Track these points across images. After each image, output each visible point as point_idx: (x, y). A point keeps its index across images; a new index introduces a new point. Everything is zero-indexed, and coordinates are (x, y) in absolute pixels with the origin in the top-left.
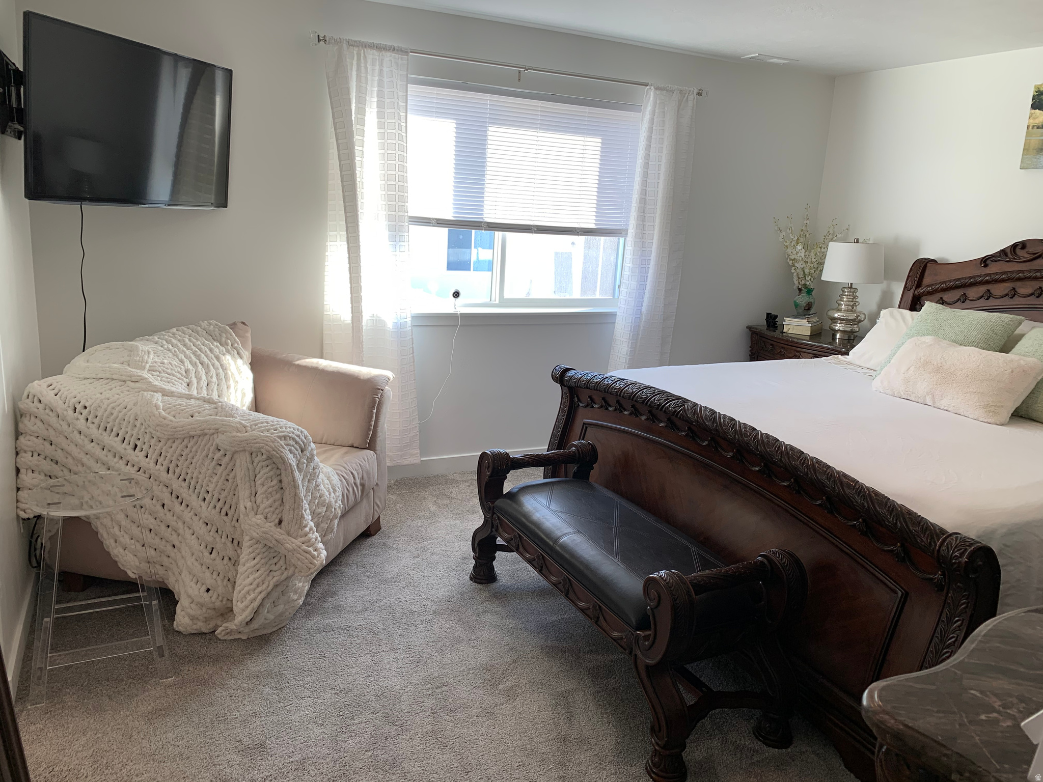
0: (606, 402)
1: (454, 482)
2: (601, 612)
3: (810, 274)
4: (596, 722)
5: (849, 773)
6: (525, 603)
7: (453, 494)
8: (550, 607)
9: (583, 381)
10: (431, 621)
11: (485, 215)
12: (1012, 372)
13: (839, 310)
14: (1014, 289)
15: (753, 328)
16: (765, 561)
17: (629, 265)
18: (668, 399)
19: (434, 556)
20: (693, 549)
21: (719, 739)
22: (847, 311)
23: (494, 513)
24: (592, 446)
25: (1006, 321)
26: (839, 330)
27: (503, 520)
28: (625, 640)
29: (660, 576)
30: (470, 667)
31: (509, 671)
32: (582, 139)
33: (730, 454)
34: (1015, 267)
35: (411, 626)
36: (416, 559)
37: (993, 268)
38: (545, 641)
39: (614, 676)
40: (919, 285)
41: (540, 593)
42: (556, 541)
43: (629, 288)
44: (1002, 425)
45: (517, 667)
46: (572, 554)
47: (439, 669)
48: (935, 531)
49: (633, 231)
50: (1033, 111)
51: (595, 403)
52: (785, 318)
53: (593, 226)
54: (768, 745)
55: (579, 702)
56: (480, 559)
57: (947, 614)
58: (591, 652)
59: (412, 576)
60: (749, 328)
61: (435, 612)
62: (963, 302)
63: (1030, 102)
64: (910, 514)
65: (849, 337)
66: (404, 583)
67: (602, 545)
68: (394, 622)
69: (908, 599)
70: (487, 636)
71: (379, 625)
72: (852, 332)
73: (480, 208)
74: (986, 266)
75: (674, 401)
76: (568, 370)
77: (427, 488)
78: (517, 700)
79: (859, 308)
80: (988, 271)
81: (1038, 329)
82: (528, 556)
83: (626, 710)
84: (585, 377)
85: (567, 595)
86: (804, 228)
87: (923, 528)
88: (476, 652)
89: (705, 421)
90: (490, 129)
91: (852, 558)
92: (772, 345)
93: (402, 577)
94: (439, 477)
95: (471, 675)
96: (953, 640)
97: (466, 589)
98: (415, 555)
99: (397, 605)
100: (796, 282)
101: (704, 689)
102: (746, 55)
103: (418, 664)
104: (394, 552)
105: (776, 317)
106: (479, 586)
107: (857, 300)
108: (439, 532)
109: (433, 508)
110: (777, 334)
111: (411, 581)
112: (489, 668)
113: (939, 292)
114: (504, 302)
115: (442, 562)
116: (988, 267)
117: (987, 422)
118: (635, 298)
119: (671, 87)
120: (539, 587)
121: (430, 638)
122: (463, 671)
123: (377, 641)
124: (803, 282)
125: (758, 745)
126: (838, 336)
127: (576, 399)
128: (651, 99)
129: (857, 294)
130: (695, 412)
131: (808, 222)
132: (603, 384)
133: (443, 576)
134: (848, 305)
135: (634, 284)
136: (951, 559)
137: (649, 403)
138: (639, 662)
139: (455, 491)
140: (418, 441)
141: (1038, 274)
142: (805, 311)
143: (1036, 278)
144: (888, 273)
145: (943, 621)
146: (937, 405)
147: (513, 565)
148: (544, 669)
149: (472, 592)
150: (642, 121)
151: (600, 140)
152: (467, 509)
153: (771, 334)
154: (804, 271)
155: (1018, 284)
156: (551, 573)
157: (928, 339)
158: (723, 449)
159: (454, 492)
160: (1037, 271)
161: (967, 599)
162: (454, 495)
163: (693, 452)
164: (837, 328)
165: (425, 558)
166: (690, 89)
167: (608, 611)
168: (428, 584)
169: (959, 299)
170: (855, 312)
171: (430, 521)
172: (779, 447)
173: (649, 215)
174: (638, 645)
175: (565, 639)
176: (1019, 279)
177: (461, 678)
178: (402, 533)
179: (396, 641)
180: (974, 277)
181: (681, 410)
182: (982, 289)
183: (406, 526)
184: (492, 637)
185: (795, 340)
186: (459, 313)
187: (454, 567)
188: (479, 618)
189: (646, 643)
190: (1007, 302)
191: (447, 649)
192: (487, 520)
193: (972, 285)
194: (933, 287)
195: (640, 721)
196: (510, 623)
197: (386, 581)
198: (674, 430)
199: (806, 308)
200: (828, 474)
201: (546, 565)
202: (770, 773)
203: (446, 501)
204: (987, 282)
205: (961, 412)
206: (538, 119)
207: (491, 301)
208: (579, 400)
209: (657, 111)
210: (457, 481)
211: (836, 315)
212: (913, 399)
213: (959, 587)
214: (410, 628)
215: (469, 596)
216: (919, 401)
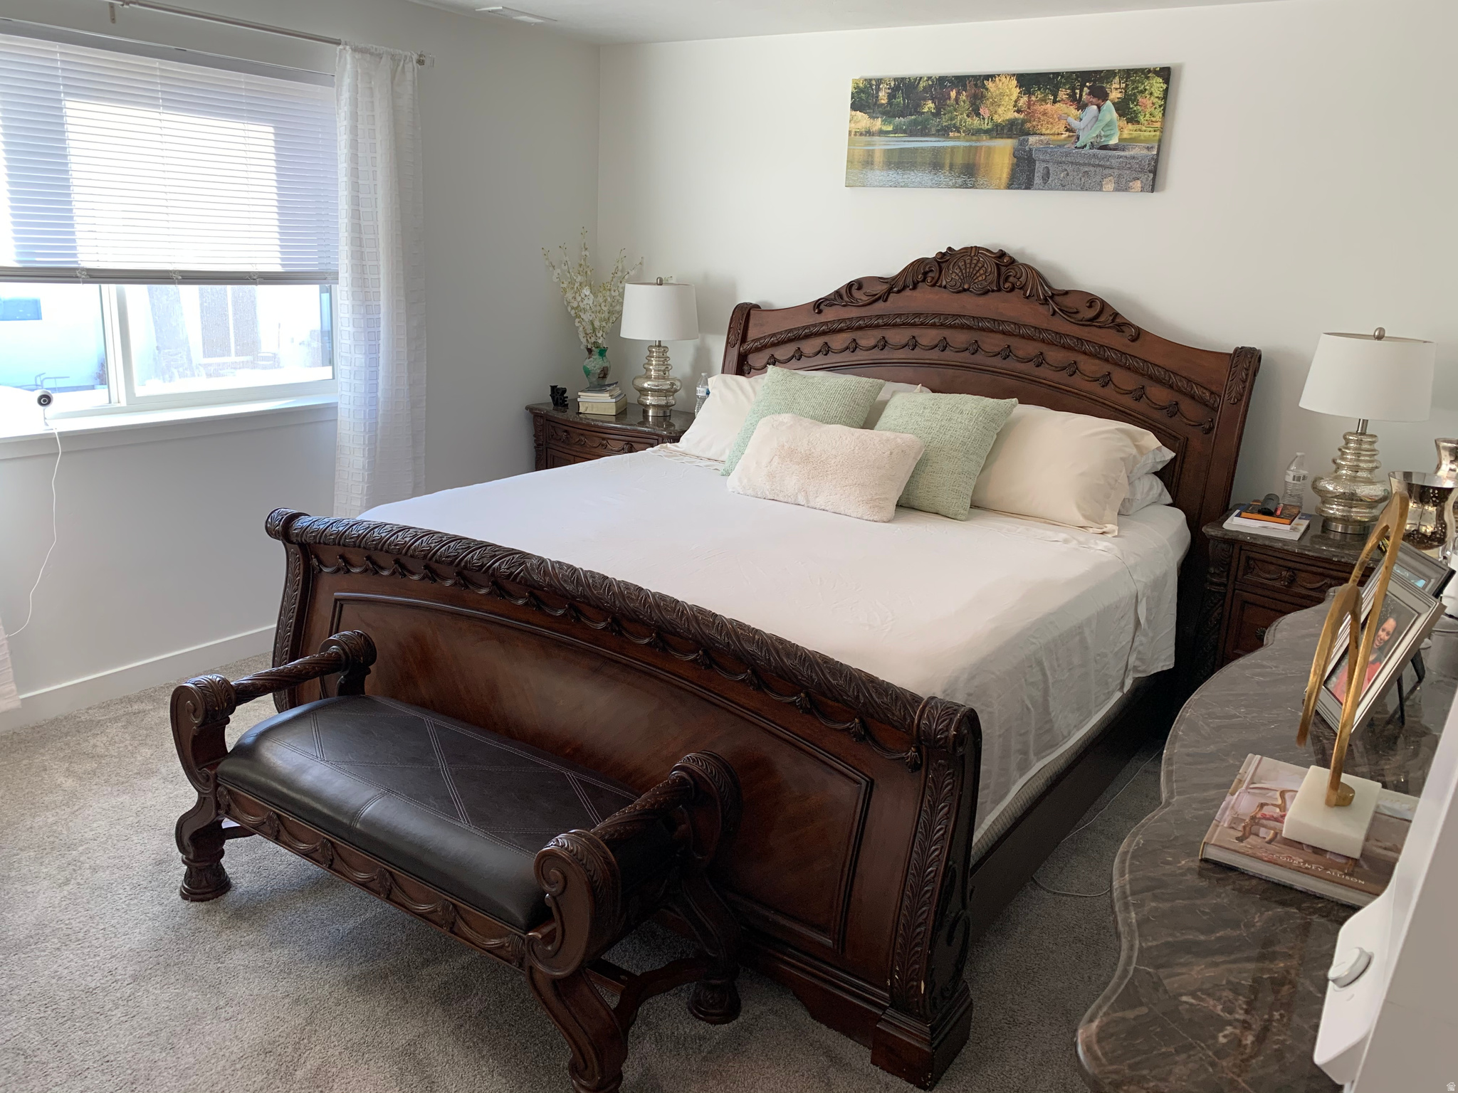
0: (374, 563)
1: (92, 726)
2: (458, 913)
3: (602, 328)
4: (472, 1079)
5: (818, 1024)
6: (294, 912)
7: (98, 749)
8: (338, 908)
9: (331, 535)
10: (132, 997)
11: (80, 257)
12: (891, 453)
13: (649, 378)
14: (854, 340)
15: (536, 409)
16: (683, 774)
17: (348, 329)
18: (495, 556)
19: (100, 874)
20: (570, 774)
21: (650, 1038)
22: (657, 378)
23: (217, 786)
24: (365, 638)
25: (867, 386)
26: (651, 404)
27: (237, 794)
28: (510, 949)
29: (562, 846)
30: (233, 1057)
31: (305, 1041)
32: (241, 126)
33: (602, 625)
34: (853, 313)
35: (97, 1019)
36: (65, 888)
37: (830, 315)
38: (349, 968)
39: (474, 992)
40: (744, 340)
41: (312, 889)
42: (355, 815)
43: (353, 364)
44: (889, 521)
45: (316, 1031)
46: (391, 833)
47: (178, 1080)
48: (905, 697)
49: (347, 275)
50: (854, 113)
51: (353, 566)
52: (580, 394)
53: (279, 269)
54: (714, 1023)
55: (436, 1054)
56: (198, 862)
57: (929, 801)
58: (426, 963)
59: (67, 922)
60: (530, 409)
61: (135, 978)
62: (799, 360)
63: (850, 102)
64: (872, 682)
65: (665, 412)
66: (56, 941)
67: (435, 806)
68: (61, 1021)
69: (875, 787)
70: (247, 992)
71: (31, 1036)
72: (667, 406)
73: (70, 244)
74: (820, 312)
75: (507, 558)
76: (295, 517)
77: (44, 748)
78: (335, 1087)
79: (672, 374)
80: (822, 318)
81: (901, 394)
82: (302, 846)
83: (510, 1040)
84: (334, 529)
85: (389, 898)
86: (582, 262)
87: (892, 697)
88: (236, 1026)
89: (565, 585)
90: (68, 104)
91: (793, 745)
92: (566, 431)
93: (48, 931)
94: (61, 721)
95: (239, 1073)
96: (941, 832)
97: (181, 917)
98: (60, 881)
99: (55, 986)
100: (584, 340)
101: (622, 977)
102: (484, 7)
103: (134, 1086)
104: (16, 886)
105: (564, 391)
106: (203, 906)
107: (669, 362)
108: (95, 825)
109: (69, 783)
110: (570, 415)
111: (69, 932)
112: (269, 1048)
113: (769, 347)
114: (136, 404)
115: (119, 881)
116: (823, 314)
117: (873, 521)
118: (365, 379)
119: (376, 49)
120: (309, 878)
121: (141, 1029)
122: (224, 1069)
123: (36, 1069)
124: (593, 340)
125: (702, 1027)
126: (650, 413)
127: (315, 562)
128: (349, 66)
129: (668, 354)
130: (546, 573)
131: (587, 253)
132: (371, 539)
133: (128, 905)
134: (659, 371)
135: (360, 358)
136: (936, 735)
137: (463, 564)
138: (537, 976)
139: (101, 741)
140: (10, 670)
141: (880, 321)
142: (600, 381)
143: (877, 326)
144: (704, 324)
145: (926, 811)
146: (812, 504)
147: (252, 853)
148: (362, 1017)
149: (193, 921)
150: (338, 101)
151: (272, 130)
152: (136, 771)
153: (559, 415)
154: (593, 324)
155: (857, 335)
156: (353, 868)
157: (786, 418)
158: (589, 619)
159: (98, 743)
160: (879, 317)
161: (951, 778)
162: (100, 750)
163: (537, 626)
164: (648, 402)
165: (82, 882)
166: (406, 53)
167: (471, 910)
168: (104, 929)
169: (793, 357)
170: (668, 379)
171: (69, 810)
172: (683, 612)
173: (368, 250)
174: (534, 953)
175: (380, 954)
176: (860, 328)
177: (224, 1083)
178: (21, 844)
179: (76, 1056)
180: (807, 327)
181: (522, 570)
182: (817, 343)
183: (24, 829)
184: (256, 992)
185: (600, 424)
186: (56, 432)
187: (145, 884)
188: (222, 963)
189: (549, 948)
190: (847, 357)
191: (180, 1038)
192: (205, 798)
193: (807, 337)
194: (762, 341)
195: (536, 1051)
196: (280, 955)
197: (18, 947)
198: (504, 597)
199: (601, 376)
200: (758, 642)
201: (338, 854)
202: (730, 1064)
203: (90, 765)
204: (824, 333)
205: (842, 510)
206: (158, 91)
207: (110, 402)
208: (320, 562)
209: (359, 86)
210: (99, 721)
211: (646, 385)
212: (782, 499)
213: (940, 764)
214: (95, 1022)
215: (190, 929)
216: (790, 500)
